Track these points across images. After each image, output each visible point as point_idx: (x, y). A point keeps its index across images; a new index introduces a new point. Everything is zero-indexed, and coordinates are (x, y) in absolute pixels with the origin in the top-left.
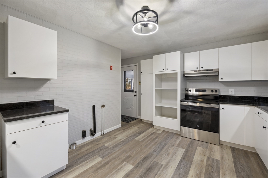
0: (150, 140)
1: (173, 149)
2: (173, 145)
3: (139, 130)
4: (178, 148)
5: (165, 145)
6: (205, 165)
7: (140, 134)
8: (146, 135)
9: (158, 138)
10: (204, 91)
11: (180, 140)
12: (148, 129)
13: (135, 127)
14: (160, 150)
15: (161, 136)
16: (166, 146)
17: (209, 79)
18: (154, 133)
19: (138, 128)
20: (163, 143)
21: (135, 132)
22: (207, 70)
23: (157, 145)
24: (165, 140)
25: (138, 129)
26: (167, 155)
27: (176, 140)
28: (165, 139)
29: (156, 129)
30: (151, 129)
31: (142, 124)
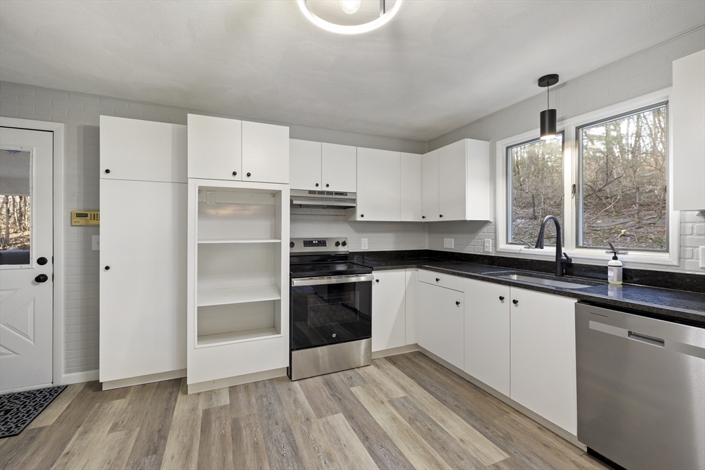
0: (224, 450)
1: (320, 431)
2: (308, 419)
3: (128, 435)
4: (324, 420)
5: (288, 431)
6: (408, 424)
7: (155, 452)
8: (191, 439)
9: (243, 424)
10: (322, 243)
11: (302, 393)
12: (169, 410)
13: (91, 435)
14: (297, 462)
15: (245, 412)
16: (296, 437)
17: (327, 214)
18: (207, 413)
19: (113, 429)
20: (278, 432)
21: (118, 458)
22: (337, 193)
23: (268, 449)
24: (269, 417)
25: (119, 435)
26: (327, 462)
27: (296, 401)
28: (266, 415)
29: (199, 394)
30: (182, 406)
31: (119, 404)
